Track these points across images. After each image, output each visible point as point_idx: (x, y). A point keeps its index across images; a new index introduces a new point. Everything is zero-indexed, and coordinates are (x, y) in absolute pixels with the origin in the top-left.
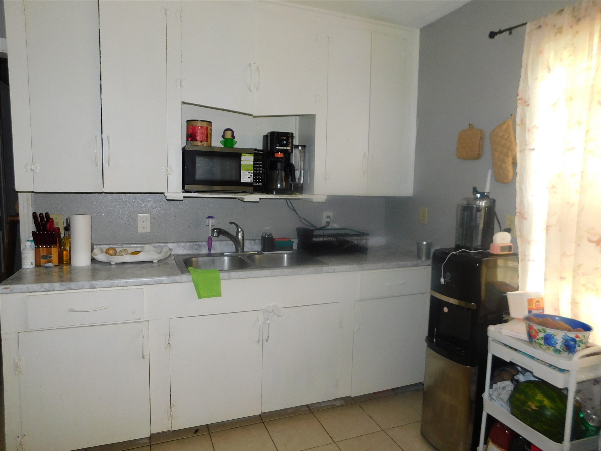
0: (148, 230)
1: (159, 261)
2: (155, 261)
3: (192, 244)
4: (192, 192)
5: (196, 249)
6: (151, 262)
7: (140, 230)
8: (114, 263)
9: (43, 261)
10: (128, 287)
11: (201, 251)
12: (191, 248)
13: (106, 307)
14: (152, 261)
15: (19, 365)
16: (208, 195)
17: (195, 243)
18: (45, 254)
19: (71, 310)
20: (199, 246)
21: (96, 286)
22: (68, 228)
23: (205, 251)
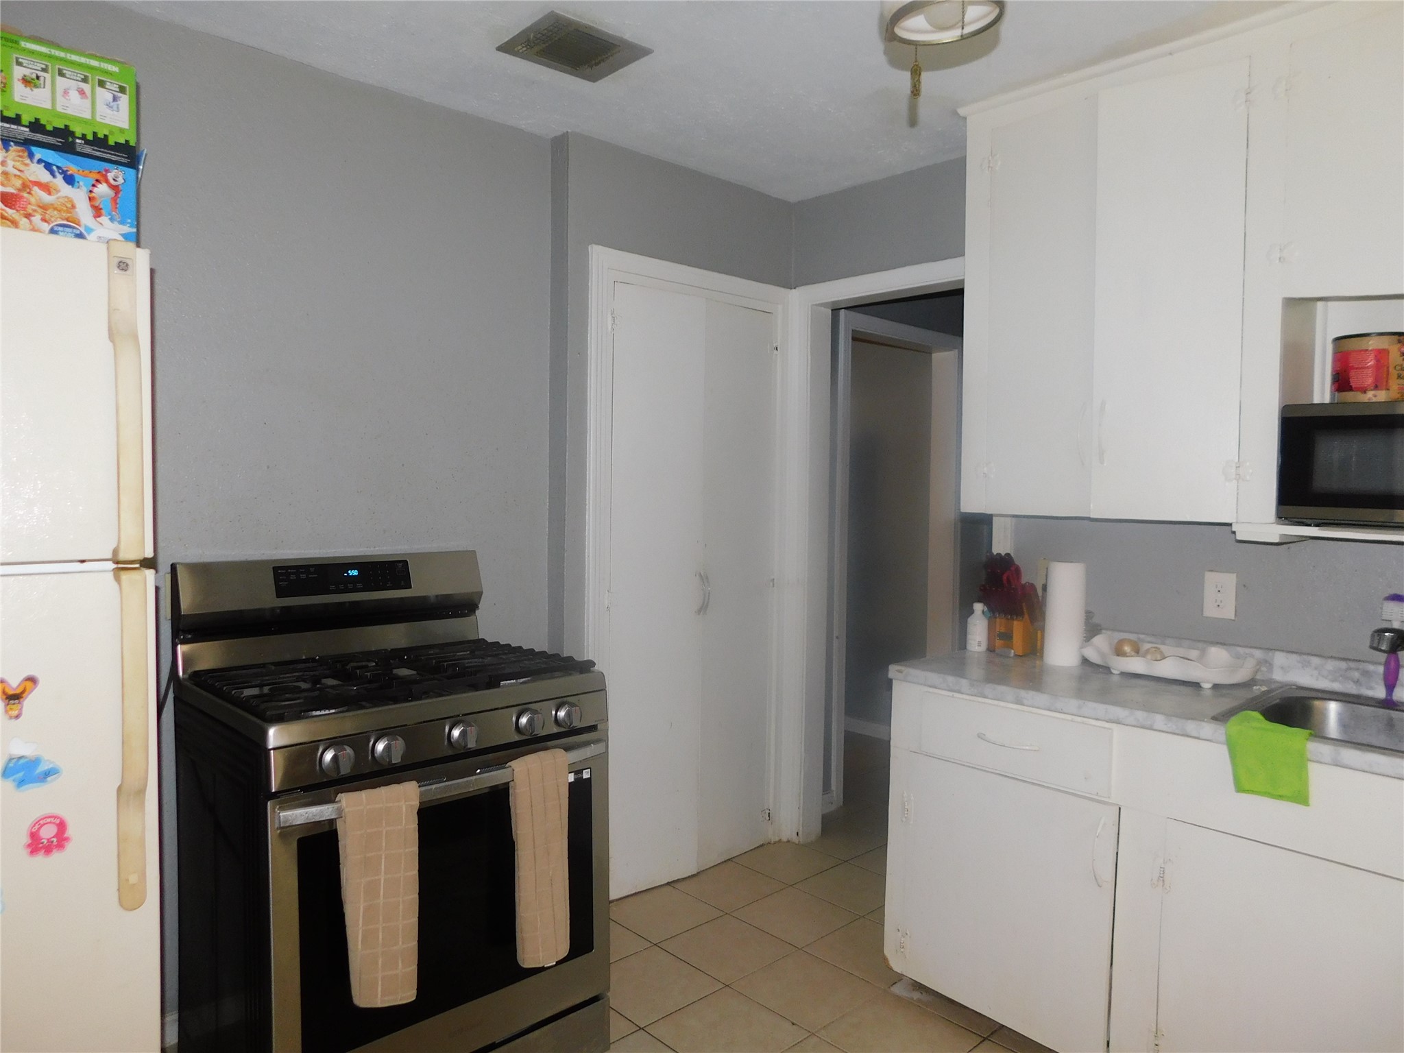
0: (1228, 612)
1: (1216, 687)
2: (1207, 686)
3: (1343, 665)
4: (1310, 525)
5: (1357, 682)
6: (1196, 685)
7: (1210, 611)
8: (1118, 672)
9: (998, 643)
10: (1073, 717)
11: (1371, 688)
12: (1341, 676)
13: (1036, 748)
14: (1198, 684)
15: (906, 807)
16: (1347, 533)
17: (1352, 665)
18: (1003, 630)
19: (981, 736)
20: (1366, 673)
21: (1025, 702)
22: (1045, 588)
23: (1380, 692)
